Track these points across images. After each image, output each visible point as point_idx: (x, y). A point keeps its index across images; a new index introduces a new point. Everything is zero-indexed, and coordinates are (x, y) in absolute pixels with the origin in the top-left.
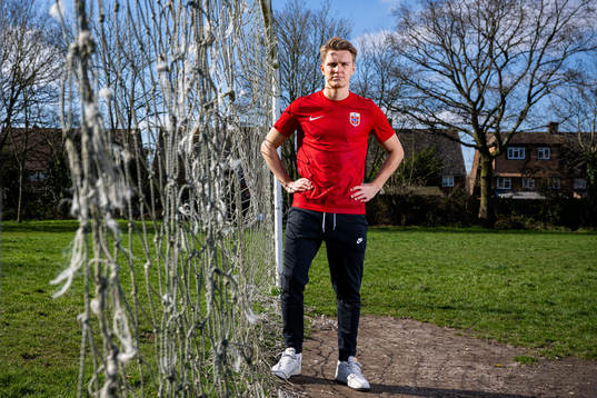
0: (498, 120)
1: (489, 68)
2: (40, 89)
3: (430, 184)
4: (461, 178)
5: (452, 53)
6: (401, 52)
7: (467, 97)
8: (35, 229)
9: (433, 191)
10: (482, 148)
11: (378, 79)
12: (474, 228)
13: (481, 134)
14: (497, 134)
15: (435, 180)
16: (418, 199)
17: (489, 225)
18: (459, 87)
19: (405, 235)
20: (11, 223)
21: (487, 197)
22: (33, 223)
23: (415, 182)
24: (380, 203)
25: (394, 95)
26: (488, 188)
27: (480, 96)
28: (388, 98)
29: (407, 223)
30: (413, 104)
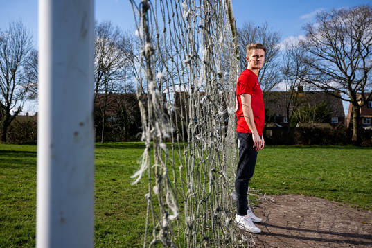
0: (363, 86)
1: (358, 57)
3: (324, 122)
4: (342, 118)
5: (336, 49)
6: (308, 49)
7: (346, 73)
9: (326, 125)
10: (354, 101)
11: (295, 64)
12: (349, 146)
13: (353, 94)
14: (363, 94)
15: (327, 120)
16: (318, 130)
17: (358, 144)
18: (341, 68)
19: (310, 150)
21: (357, 129)
23: (316, 121)
24: (296, 132)
25: (304, 73)
26: (357, 124)
27: (353, 73)
28: (300, 75)
29: (312, 143)
30: (314, 77)
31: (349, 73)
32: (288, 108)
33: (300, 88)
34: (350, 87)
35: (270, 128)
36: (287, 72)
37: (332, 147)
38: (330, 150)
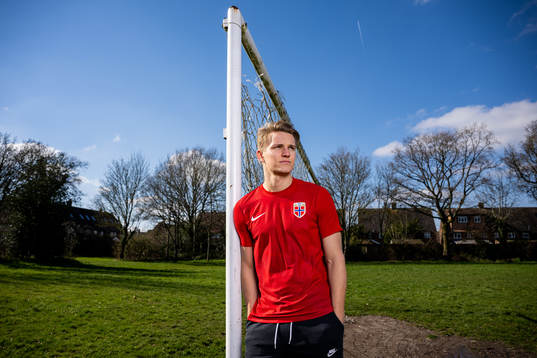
0: (449, 204)
1: (443, 178)
2: (218, 195)
3: (416, 238)
4: (434, 233)
5: (423, 170)
6: (398, 171)
7: (433, 193)
8: (215, 264)
9: (419, 242)
10: (444, 219)
11: (386, 185)
12: (441, 261)
13: (441, 211)
14: (450, 212)
15: (420, 235)
16: (410, 246)
17: (449, 260)
18: (428, 187)
19: (402, 267)
20: (204, 261)
21: (448, 244)
22: (214, 261)
23: (408, 237)
24: (390, 249)
25: (395, 192)
26: (447, 239)
27: (440, 192)
28: (392, 194)
29: (406, 259)
30: (404, 196)
31: (436, 192)
32: (381, 226)
33: (394, 205)
34: (438, 206)
35: (365, 245)
36: (379, 192)
37: (425, 263)
38: (422, 266)
